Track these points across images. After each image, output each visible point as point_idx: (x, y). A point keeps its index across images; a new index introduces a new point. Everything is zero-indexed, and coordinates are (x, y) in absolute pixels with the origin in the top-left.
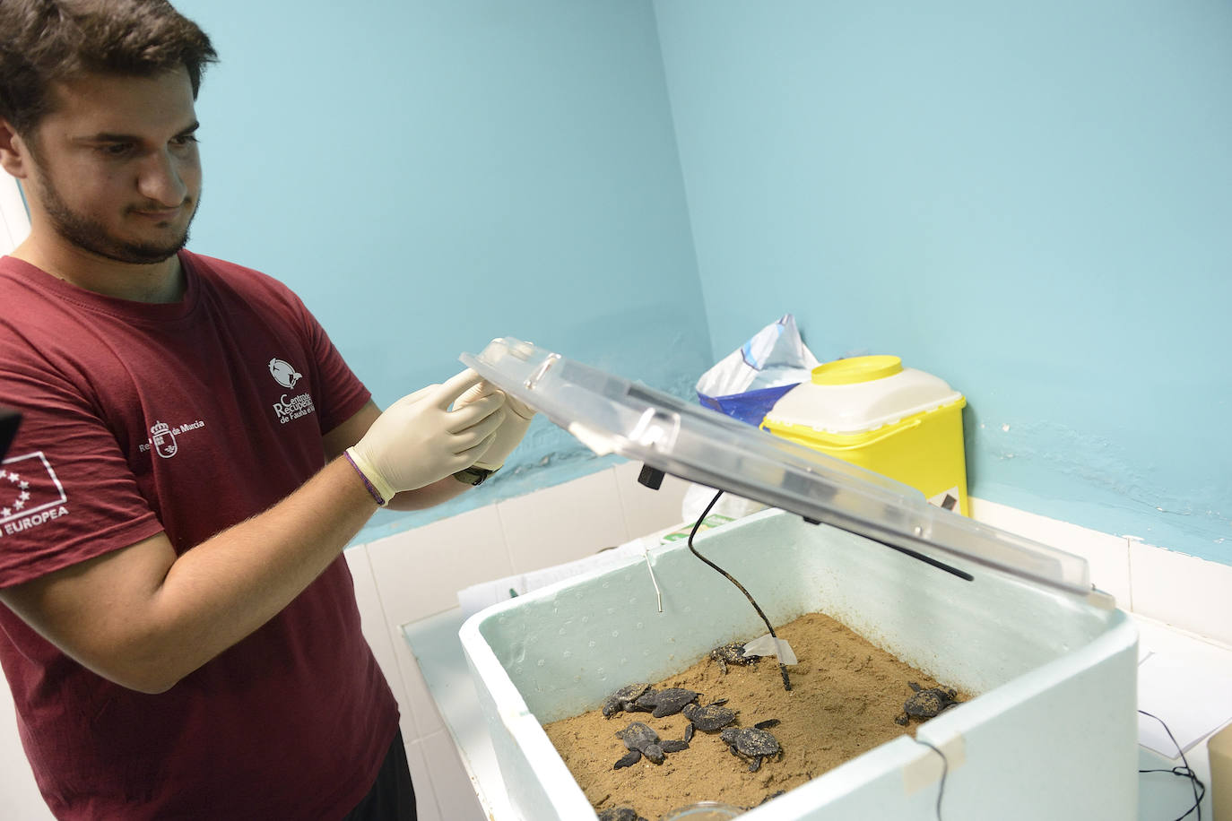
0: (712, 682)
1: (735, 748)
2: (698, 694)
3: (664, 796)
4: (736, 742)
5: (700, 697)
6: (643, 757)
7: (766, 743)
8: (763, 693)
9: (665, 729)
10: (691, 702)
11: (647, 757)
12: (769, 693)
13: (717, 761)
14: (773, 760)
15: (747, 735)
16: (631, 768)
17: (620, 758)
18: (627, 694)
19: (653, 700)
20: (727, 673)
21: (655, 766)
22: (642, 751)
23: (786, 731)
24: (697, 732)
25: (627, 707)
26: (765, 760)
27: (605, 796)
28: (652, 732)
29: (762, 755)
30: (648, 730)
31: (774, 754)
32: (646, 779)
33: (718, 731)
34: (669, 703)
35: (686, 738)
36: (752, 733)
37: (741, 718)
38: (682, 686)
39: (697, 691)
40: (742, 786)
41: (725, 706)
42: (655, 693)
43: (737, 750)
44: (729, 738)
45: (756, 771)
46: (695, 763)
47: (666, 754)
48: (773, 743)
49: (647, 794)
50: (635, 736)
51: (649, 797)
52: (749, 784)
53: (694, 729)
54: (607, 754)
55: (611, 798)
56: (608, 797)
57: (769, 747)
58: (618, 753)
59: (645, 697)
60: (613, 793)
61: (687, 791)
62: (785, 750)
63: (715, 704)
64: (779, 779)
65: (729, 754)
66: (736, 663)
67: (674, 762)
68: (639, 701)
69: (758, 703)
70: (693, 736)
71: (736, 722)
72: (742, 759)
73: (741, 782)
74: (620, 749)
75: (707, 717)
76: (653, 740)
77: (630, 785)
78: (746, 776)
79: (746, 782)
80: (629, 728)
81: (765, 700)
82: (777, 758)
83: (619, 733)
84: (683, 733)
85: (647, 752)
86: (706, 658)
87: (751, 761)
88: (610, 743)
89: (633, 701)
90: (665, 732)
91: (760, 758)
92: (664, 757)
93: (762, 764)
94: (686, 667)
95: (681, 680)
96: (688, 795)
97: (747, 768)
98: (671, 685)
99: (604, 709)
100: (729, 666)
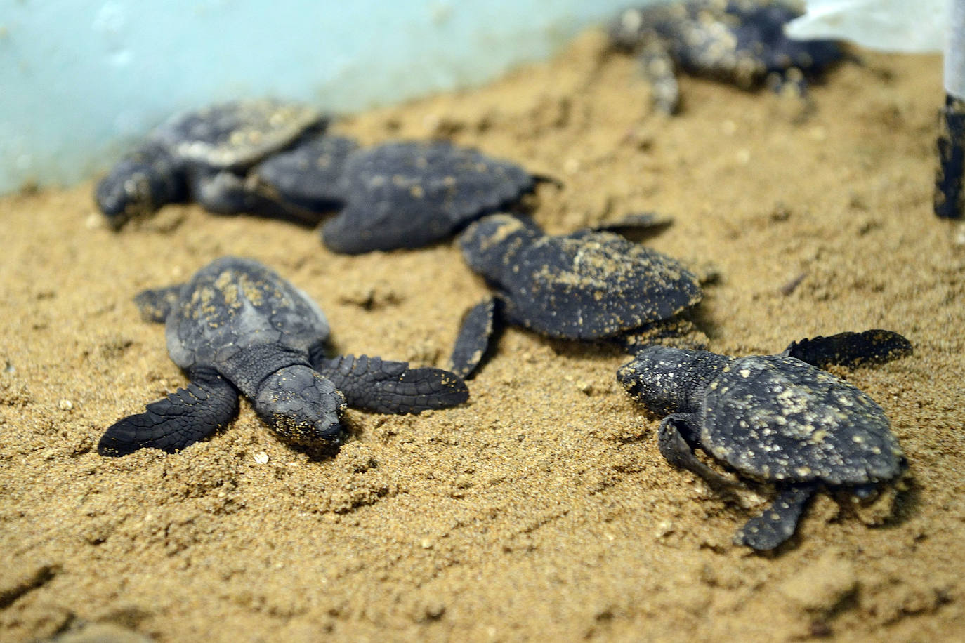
0: (602, 141)
1: (688, 432)
2: (538, 180)
3: (318, 608)
4: (695, 410)
5: (546, 193)
6: (247, 417)
7: (842, 433)
8: (833, 213)
9: (369, 305)
10: (507, 207)
11: (266, 419)
12: (861, 219)
13: (594, 478)
14: (867, 516)
15: (757, 386)
16: (179, 460)
17: (138, 409)
18: (218, 136)
19: (332, 177)
20: (678, 109)
21: (297, 464)
22: (246, 386)
23: (927, 391)
24: (513, 340)
25: (211, 189)
26: (826, 507)
27: (28, 570)
28: (303, 310)
29: (816, 486)
30: (287, 302)
31: (876, 487)
32: (241, 518)
33: (612, 346)
34: (401, 197)
35: (459, 357)
36: (778, 379)
37: (722, 304)
38: (466, 140)
39: (535, 167)
40: (698, 612)
41: (659, 245)
42: (343, 149)
43: (695, 444)
44: (665, 384)
45: (776, 553)
46: (486, 473)
47: (355, 415)
48: (879, 435)
49: (235, 588)
50: (223, 319)
51: (244, 601)
52: (737, 609)
53: (503, 320)
54: (80, 381)
55: (59, 582)
56: (45, 576)
57: (855, 453)
58: (130, 382)
59: (298, 159)
60: (75, 559)
61: (430, 598)
62: (924, 474)
63: (614, 229)
64: (886, 604)
65: (651, 456)
66: (724, 77)
67: (386, 454)
68: (267, 172)
69: (809, 253)
70: (492, 350)
71: (699, 318)
72: (716, 486)
73: (696, 593)
74: (146, 365)
75: (569, 279)
76: (302, 345)
77: (163, 534)
78: (726, 568)
79: (724, 598)
80: (200, 281)
81: (837, 244)
82: (884, 505)
83: (151, 296)
84: (448, 335)
85: (268, 396)
86: (590, 40)
87: (752, 499)
88: (103, 330)
89: (241, 170)
90: (367, 319)
91: (800, 495)
92: (346, 430)
93: (810, 526)
94: (496, 65)
95: (468, 112)
96: (434, 617)
97: (727, 530)
98: (420, 127)
99: (104, 187)
100: (688, 85)
